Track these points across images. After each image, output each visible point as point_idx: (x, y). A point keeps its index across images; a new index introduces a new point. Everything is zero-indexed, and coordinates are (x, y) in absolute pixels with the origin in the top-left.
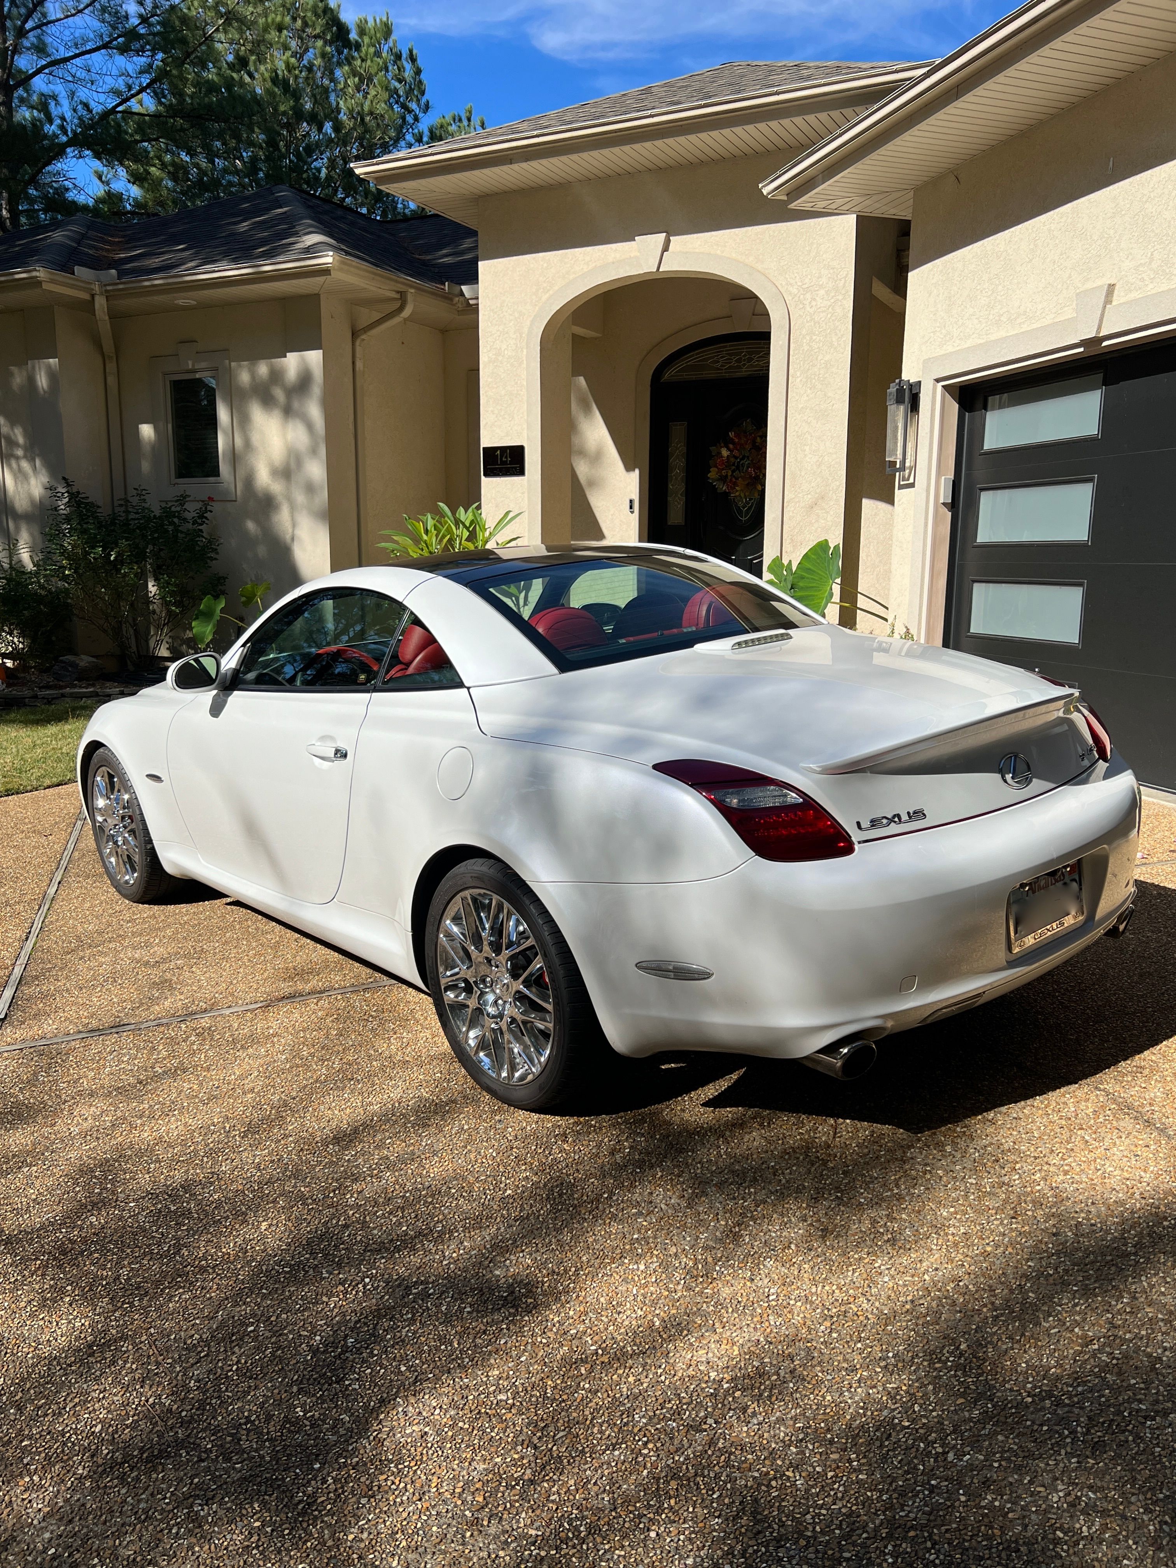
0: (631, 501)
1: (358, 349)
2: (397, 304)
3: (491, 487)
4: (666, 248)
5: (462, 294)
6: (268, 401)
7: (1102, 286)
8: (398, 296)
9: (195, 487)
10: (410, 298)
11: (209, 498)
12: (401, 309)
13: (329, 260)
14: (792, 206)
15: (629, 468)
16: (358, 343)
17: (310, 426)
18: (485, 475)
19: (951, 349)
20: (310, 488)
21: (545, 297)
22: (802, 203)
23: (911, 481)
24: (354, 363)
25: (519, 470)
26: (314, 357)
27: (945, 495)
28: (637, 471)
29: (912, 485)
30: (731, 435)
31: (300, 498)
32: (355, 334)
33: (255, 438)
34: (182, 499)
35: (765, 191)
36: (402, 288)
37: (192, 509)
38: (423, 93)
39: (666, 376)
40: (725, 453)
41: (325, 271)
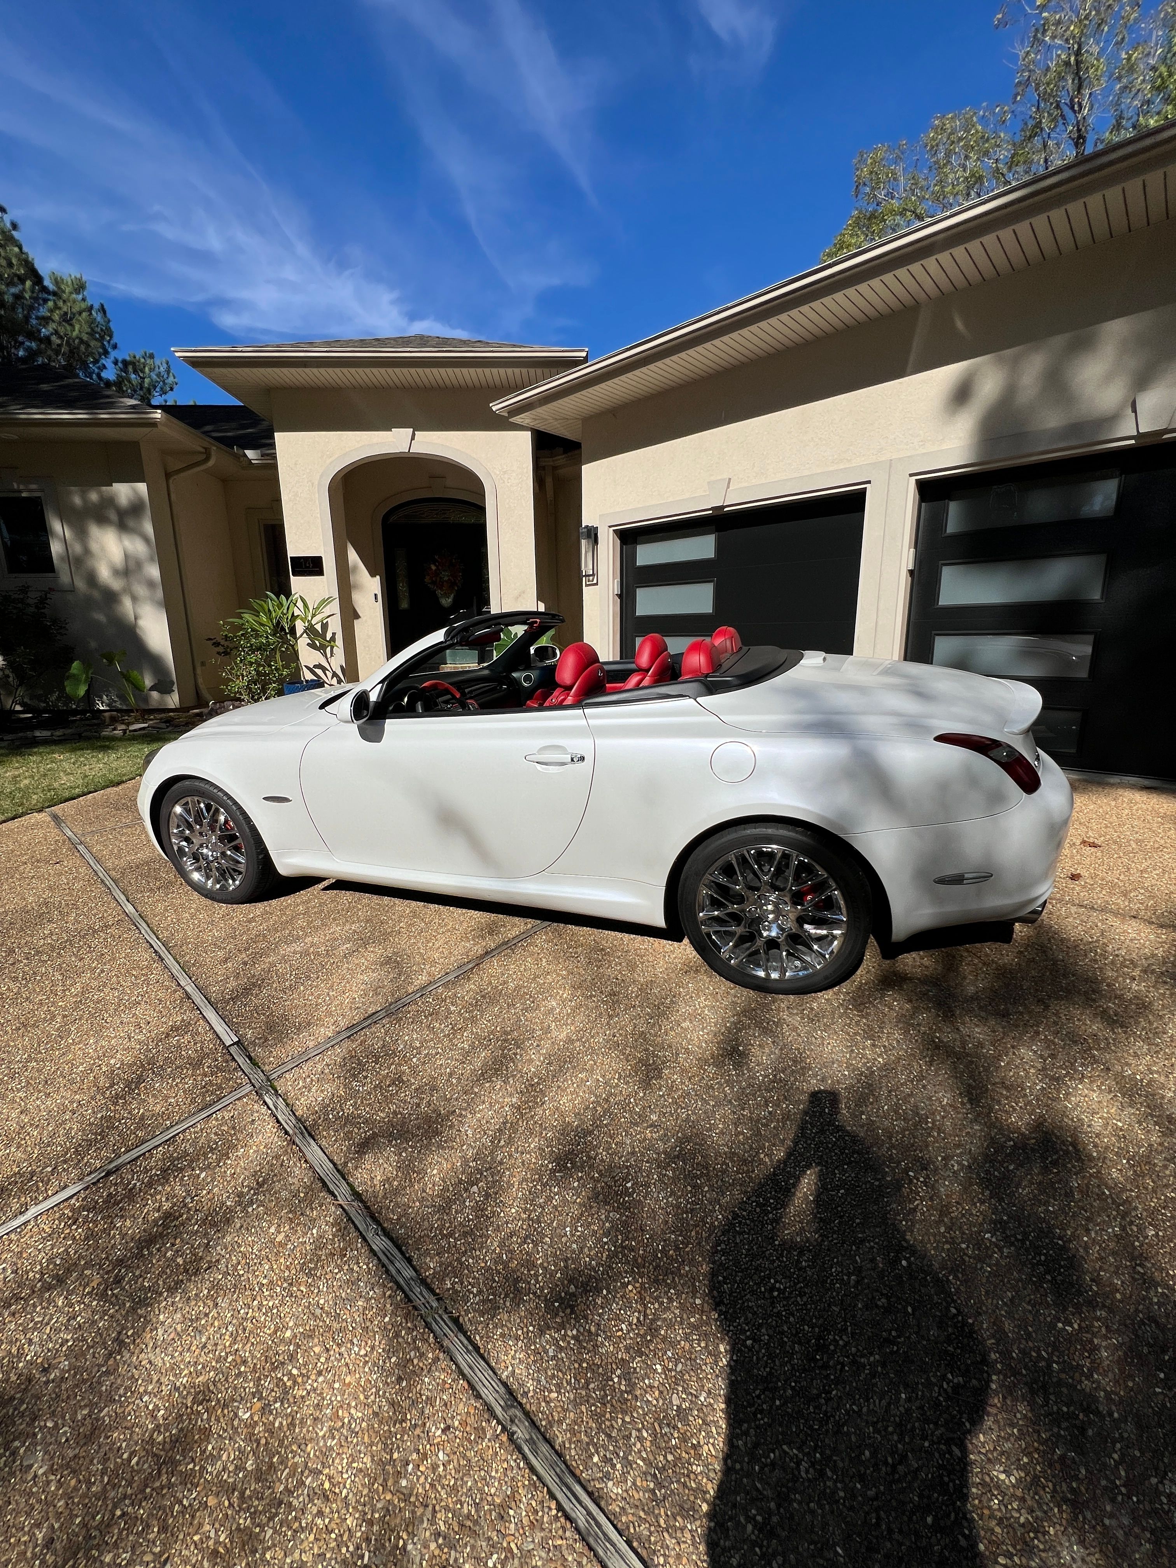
0: (376, 595)
1: (172, 486)
2: (204, 456)
3: (299, 584)
4: (413, 438)
5: (245, 455)
6: (102, 520)
7: (724, 479)
8: (203, 450)
9: (36, 581)
10: (213, 453)
11: (50, 589)
12: (207, 459)
13: (159, 416)
14: (511, 420)
15: (373, 575)
16: (171, 481)
17: (146, 540)
18: (293, 575)
19: (618, 510)
20: (151, 584)
21: (328, 462)
22: (516, 419)
23: (595, 581)
24: (169, 495)
25: (320, 572)
26: (142, 487)
27: (617, 591)
28: (378, 577)
29: (597, 584)
30: (436, 557)
31: (141, 590)
32: (168, 476)
33: (94, 546)
34: (24, 590)
35: (494, 409)
36: (206, 445)
37: (33, 597)
38: (111, 336)
39: (391, 520)
40: (433, 567)
41: (153, 424)
